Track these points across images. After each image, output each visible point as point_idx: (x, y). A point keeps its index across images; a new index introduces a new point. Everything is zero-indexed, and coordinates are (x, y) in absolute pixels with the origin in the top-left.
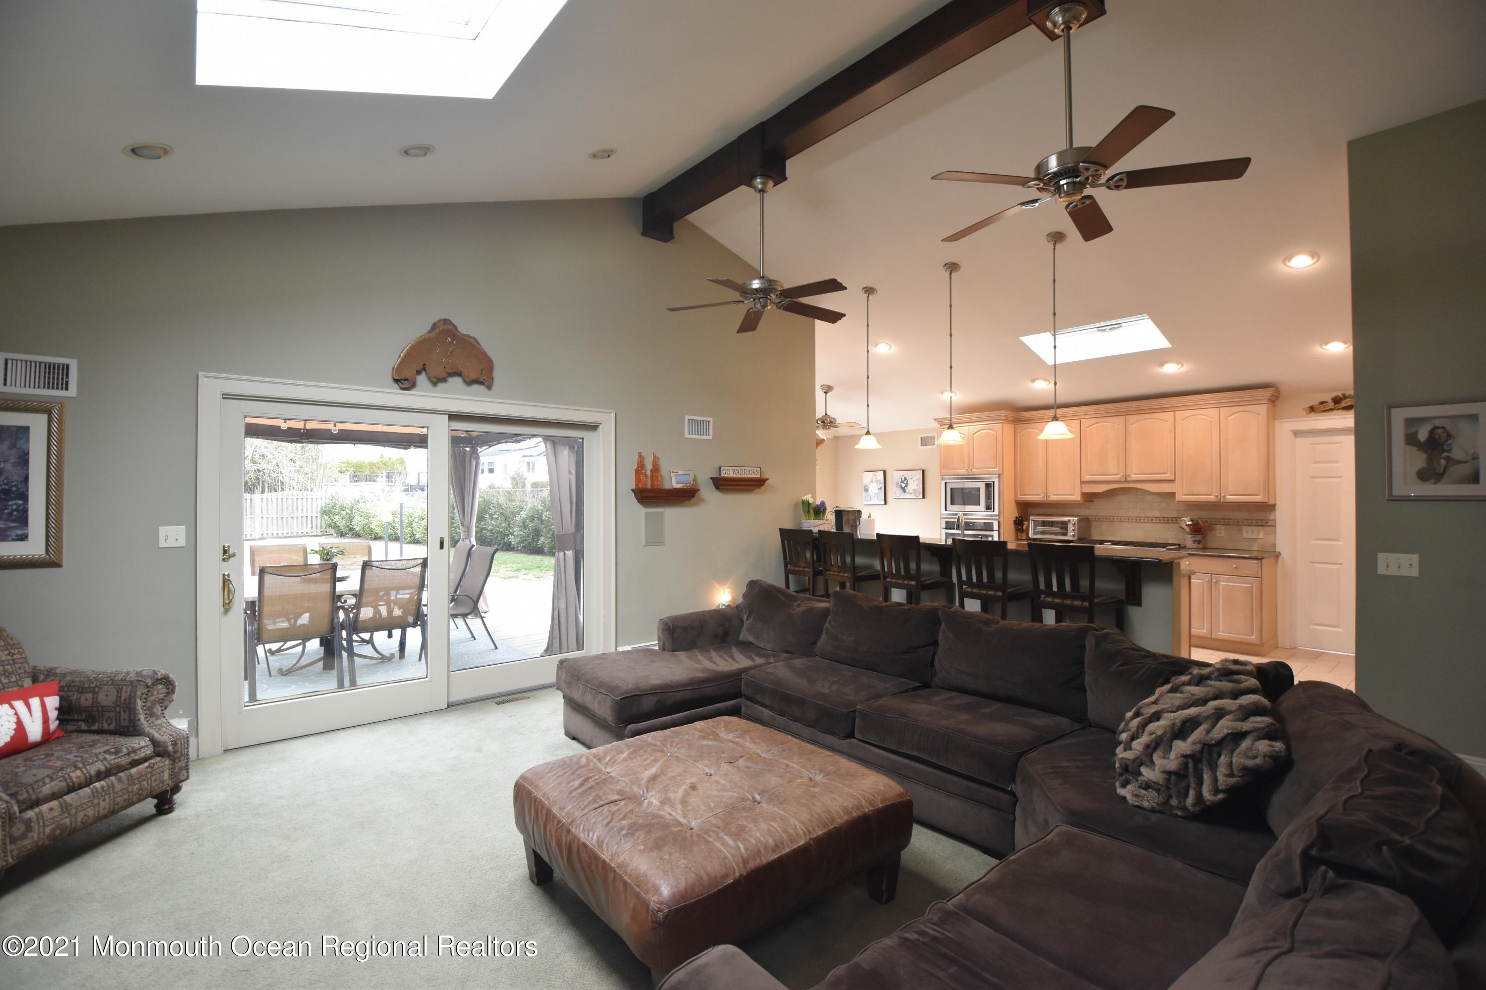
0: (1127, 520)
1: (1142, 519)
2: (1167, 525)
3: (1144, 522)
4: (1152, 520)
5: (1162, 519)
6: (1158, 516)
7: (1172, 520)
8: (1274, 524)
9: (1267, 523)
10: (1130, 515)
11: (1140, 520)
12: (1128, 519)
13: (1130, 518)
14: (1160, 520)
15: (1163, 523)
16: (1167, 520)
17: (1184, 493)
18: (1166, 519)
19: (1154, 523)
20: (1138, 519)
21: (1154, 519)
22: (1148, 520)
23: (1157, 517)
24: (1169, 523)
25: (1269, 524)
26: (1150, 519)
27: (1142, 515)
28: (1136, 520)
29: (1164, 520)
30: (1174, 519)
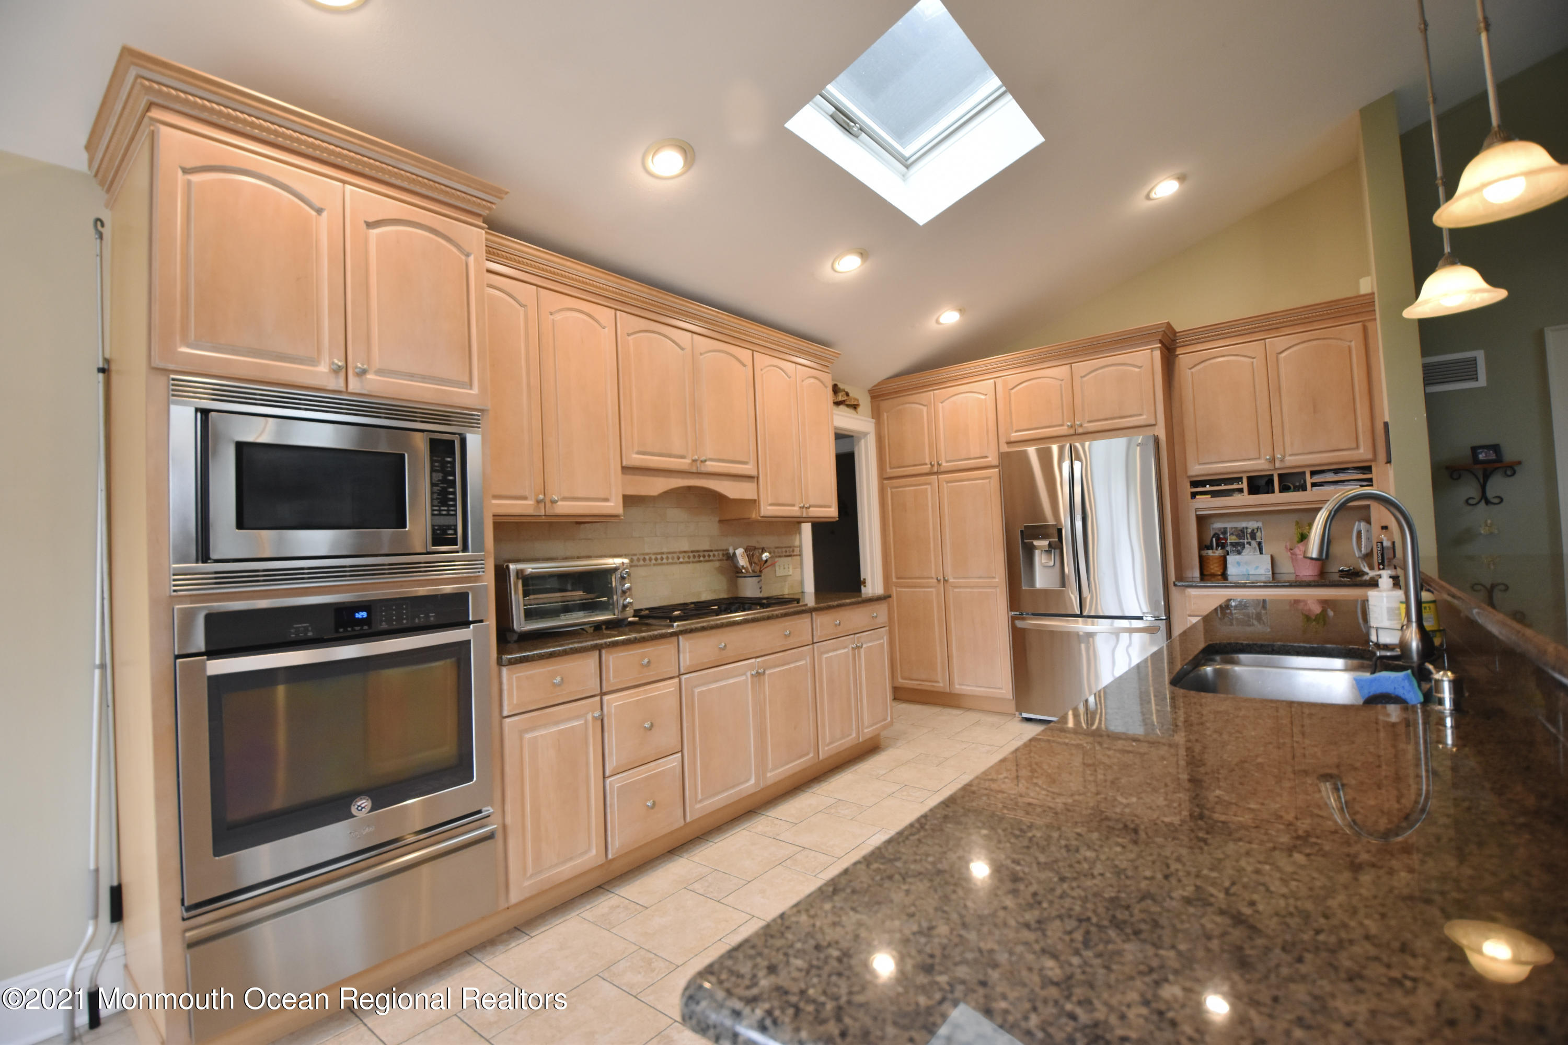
0: (642, 562)
1: (664, 556)
2: (698, 565)
3: (667, 564)
4: (679, 558)
5: (691, 555)
6: (686, 548)
7: (704, 556)
8: (798, 553)
9: (793, 551)
10: (647, 551)
11: (662, 559)
12: (644, 560)
13: (647, 557)
14: (689, 557)
15: (693, 562)
16: (698, 556)
17: (770, 502)
18: (696, 554)
19: (681, 563)
20: (659, 557)
21: (681, 555)
22: (673, 558)
23: (685, 552)
24: (700, 562)
25: (795, 553)
26: (675, 556)
27: (665, 550)
28: (656, 559)
29: (694, 557)
30: (706, 554)
